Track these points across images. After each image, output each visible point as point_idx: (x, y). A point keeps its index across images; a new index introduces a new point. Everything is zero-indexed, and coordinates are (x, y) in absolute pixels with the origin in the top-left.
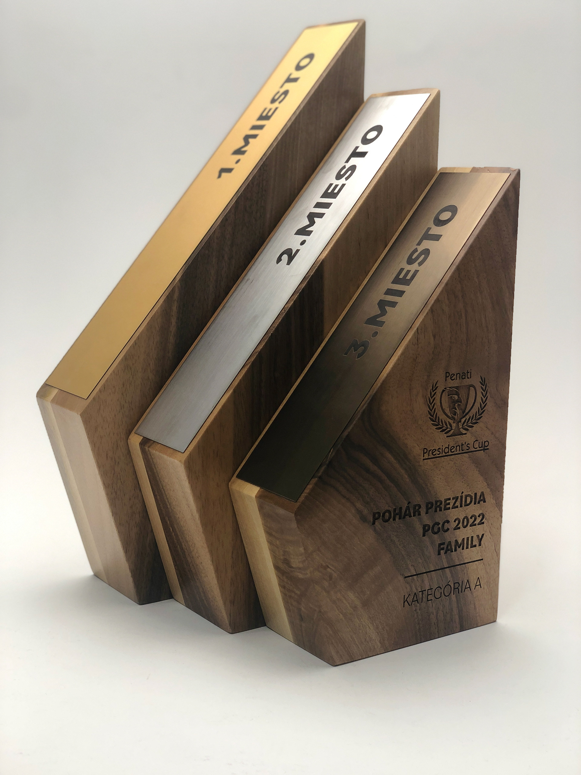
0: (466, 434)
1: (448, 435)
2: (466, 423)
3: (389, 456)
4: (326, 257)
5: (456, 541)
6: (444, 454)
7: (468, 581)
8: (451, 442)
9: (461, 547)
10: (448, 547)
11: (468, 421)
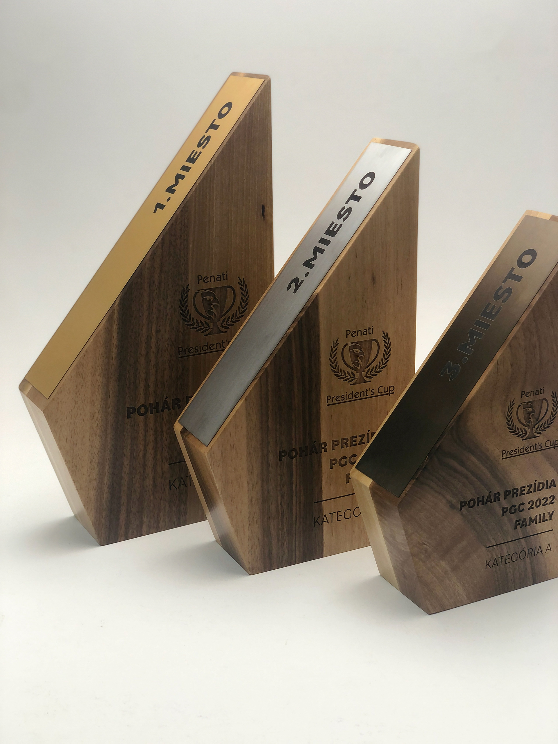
0: (539, 436)
1: (523, 438)
2: (539, 428)
3: (473, 459)
5: (530, 518)
6: (520, 453)
7: (540, 547)
8: (526, 443)
9: (535, 522)
10: (523, 523)
11: (541, 426)
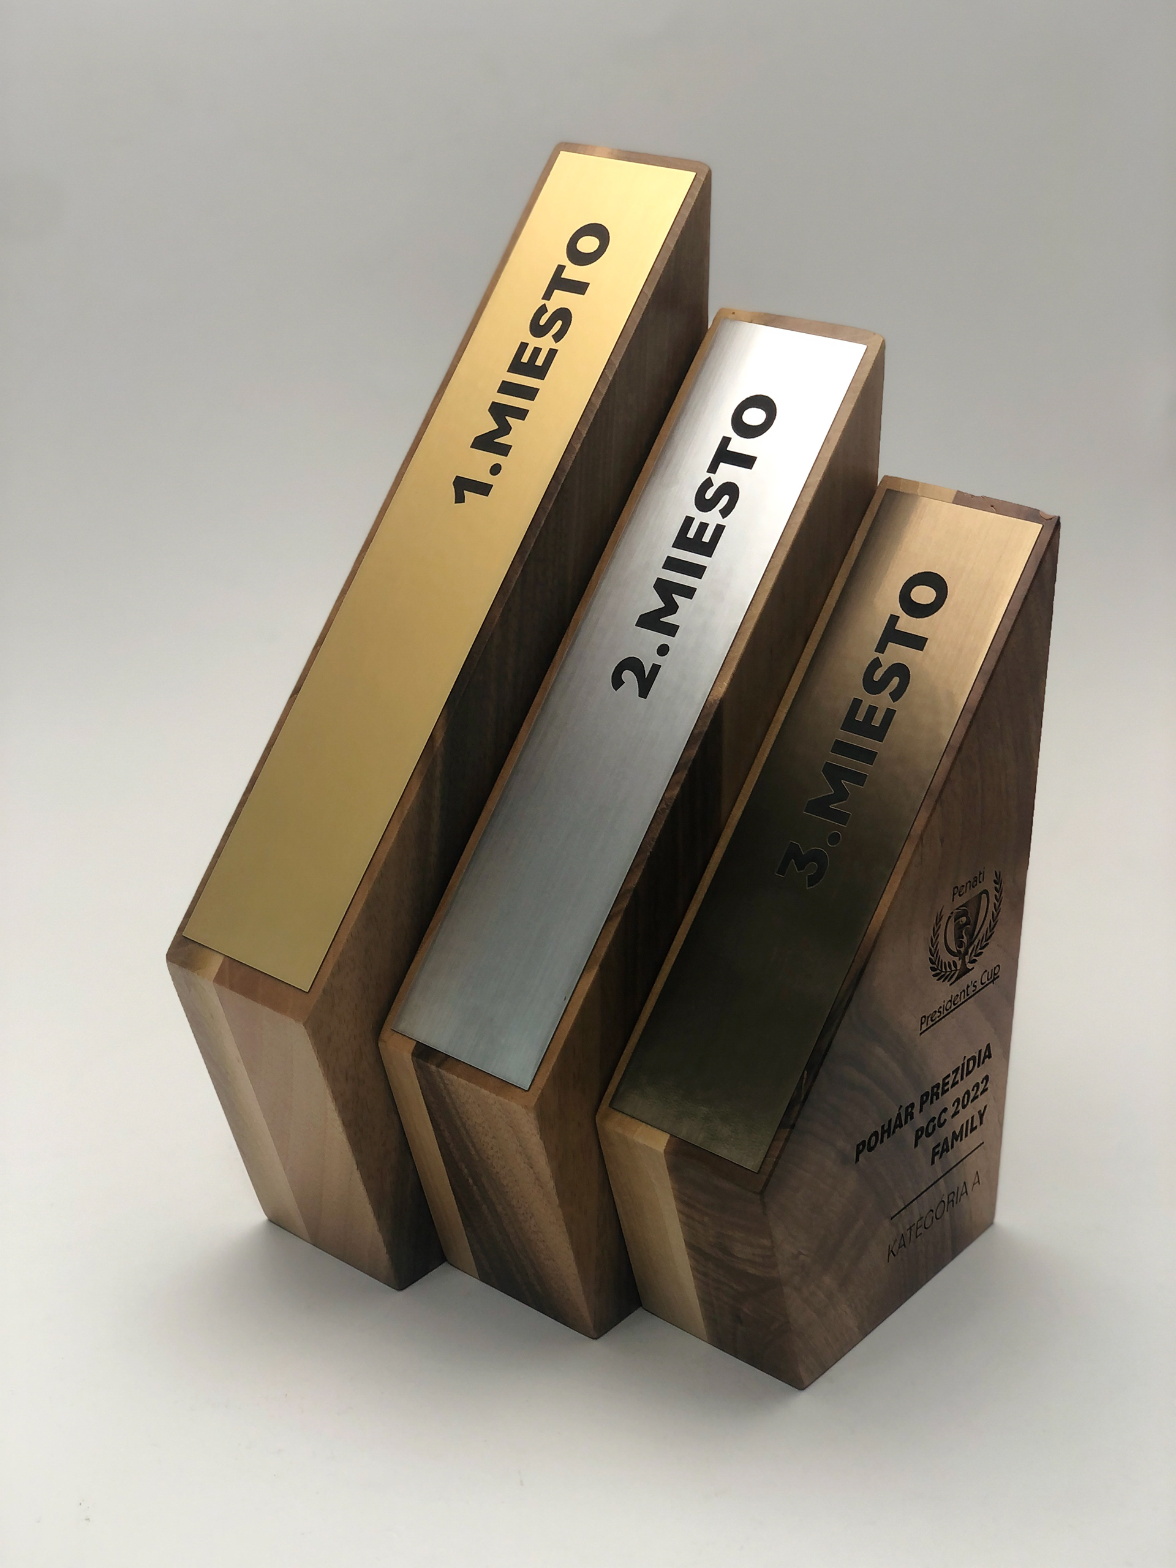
0: (973, 968)
1: (951, 982)
2: (974, 952)
3: (879, 1051)
4: (726, 693)
5: (954, 1133)
6: (946, 1012)
7: (965, 1183)
8: (956, 989)
9: (959, 1138)
10: (943, 1147)
11: (977, 947)
